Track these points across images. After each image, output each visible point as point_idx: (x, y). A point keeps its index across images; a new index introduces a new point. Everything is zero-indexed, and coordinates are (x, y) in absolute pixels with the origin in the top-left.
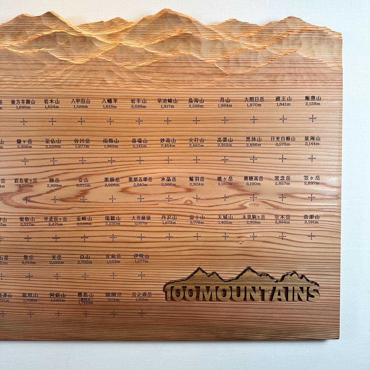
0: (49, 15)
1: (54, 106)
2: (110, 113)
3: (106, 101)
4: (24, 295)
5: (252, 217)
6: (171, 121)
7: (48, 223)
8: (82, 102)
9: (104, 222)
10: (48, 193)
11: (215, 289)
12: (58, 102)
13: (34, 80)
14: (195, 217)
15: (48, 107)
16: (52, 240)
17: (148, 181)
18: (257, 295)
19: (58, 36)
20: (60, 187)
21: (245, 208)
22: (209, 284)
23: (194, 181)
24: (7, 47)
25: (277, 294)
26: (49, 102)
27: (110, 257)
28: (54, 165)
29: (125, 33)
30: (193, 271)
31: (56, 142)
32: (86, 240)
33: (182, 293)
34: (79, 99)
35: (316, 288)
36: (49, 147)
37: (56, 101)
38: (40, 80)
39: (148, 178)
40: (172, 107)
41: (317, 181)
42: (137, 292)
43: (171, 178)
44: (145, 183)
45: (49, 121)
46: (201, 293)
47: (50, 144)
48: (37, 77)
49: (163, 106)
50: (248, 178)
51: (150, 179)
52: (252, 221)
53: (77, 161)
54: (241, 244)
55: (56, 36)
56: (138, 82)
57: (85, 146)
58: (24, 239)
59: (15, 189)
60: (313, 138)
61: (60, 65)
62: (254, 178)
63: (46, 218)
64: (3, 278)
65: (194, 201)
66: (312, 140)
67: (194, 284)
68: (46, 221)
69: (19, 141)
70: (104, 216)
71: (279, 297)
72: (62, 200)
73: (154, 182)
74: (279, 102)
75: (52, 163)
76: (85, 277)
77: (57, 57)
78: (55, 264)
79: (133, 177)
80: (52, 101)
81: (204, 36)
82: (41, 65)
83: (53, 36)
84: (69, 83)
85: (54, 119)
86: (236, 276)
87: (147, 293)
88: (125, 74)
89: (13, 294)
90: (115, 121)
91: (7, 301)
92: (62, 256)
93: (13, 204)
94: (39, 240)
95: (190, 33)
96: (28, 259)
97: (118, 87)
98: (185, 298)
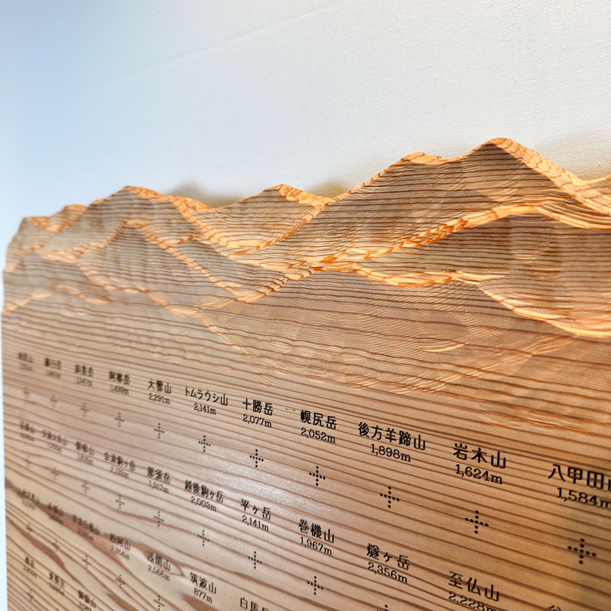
0: (492, 155)
1: (486, 473)
12: (501, 463)
13: (427, 374)
15: (466, 470)
24: (359, 262)
26: (469, 455)
31: (483, 593)
36: (458, 599)
37: (492, 457)
45: (467, 519)
48: (436, 366)
61: (516, 334)
69: (373, 551)
80: (479, 455)
82: (451, 327)
83: (499, 231)
84: (545, 404)
85: (482, 514)
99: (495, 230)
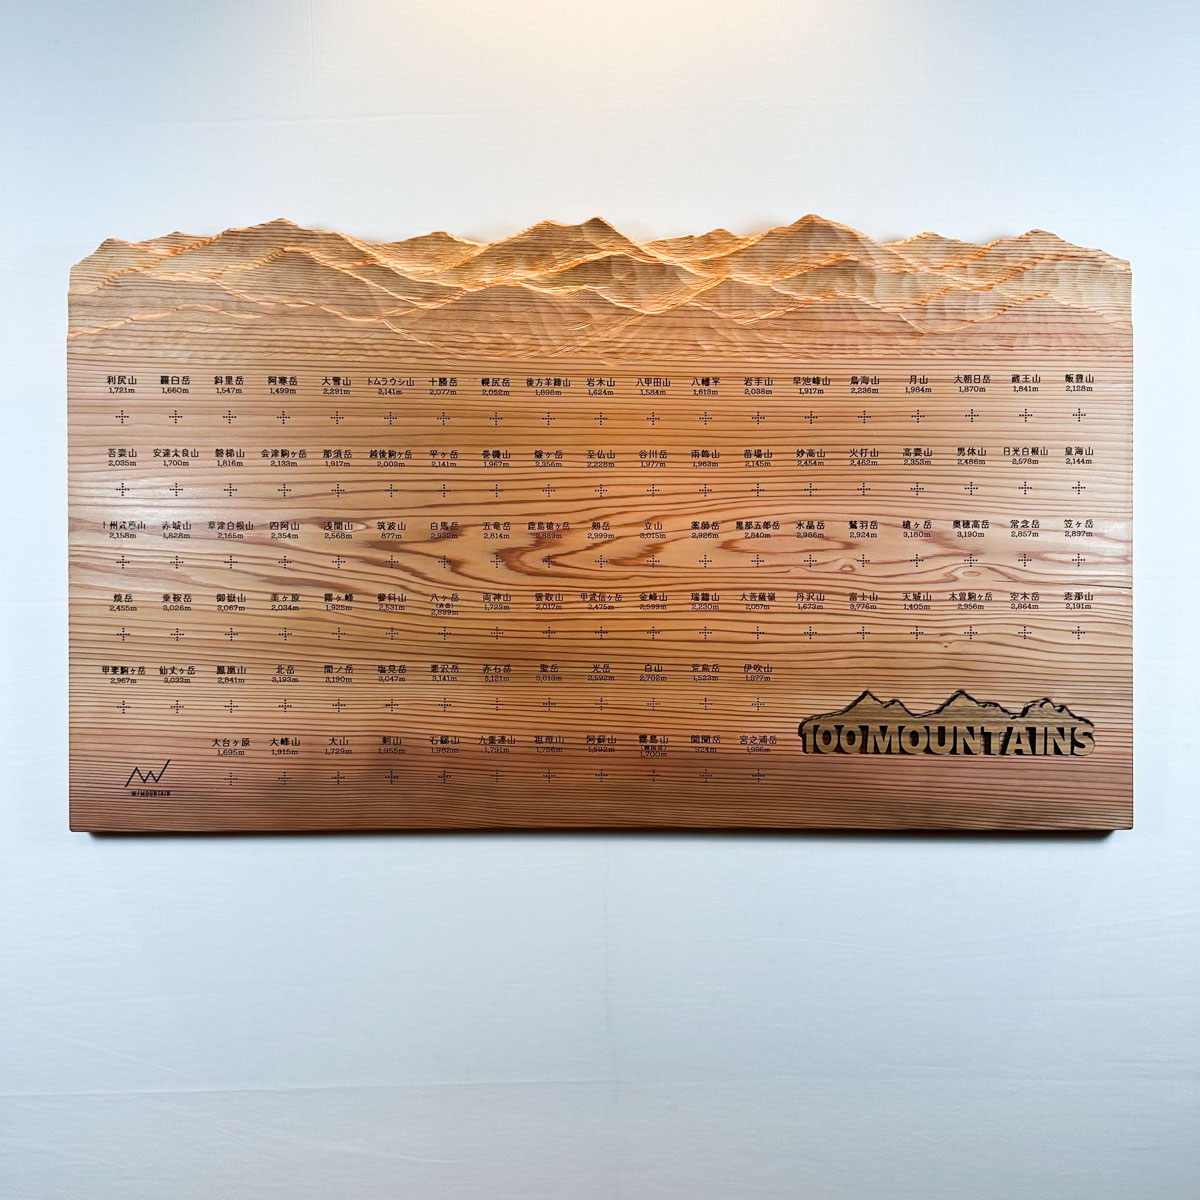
0: (597, 225)
1: (605, 391)
2: (705, 403)
3: (700, 382)
4: (538, 739)
5: (967, 597)
6: (817, 417)
7: (586, 605)
8: (656, 384)
9: (690, 604)
10: (588, 548)
11: (897, 730)
12: (613, 384)
13: (570, 343)
14: (860, 596)
15: (594, 392)
16: (593, 635)
17: (772, 527)
18: (976, 744)
19: (614, 263)
20: (612, 539)
21: (956, 579)
22: (886, 721)
23: (859, 530)
24: (521, 281)
25: (1015, 740)
26: (595, 383)
27: (701, 668)
28: (601, 498)
29: (736, 259)
30: (855, 698)
32: (657, 636)
33: (834, 737)
34: (651, 379)
35: (1089, 729)
36: (593, 465)
37: (608, 382)
38: (580, 343)
39: (772, 523)
40: (821, 391)
41: (1088, 530)
42: (750, 736)
43: (815, 524)
44: (766, 531)
45: (595, 419)
46: (870, 739)
47: (596, 459)
48: (575, 338)
49: (803, 391)
50: (961, 524)
51: (776, 525)
52: (968, 603)
53: (643, 490)
54: (946, 647)
55: (610, 263)
56: (759, 347)
57: (659, 464)
58: (541, 635)
59: (526, 541)
60: (1080, 451)
61: (616, 316)
62: (971, 523)
63: (584, 596)
64: (500, 707)
65: (858, 566)
66: (1077, 454)
67: (857, 721)
68: (584, 602)
69: (539, 454)
70: (690, 593)
71: (1019, 747)
72: (614, 562)
73: (782, 529)
74: (1018, 385)
75: (598, 495)
76: (653, 705)
77: (612, 301)
78: (599, 681)
79: (744, 522)
80: (601, 382)
81: (880, 265)
82: (582, 315)
83: (605, 263)
84: (632, 349)
85: (604, 414)
86: (936, 707)
87: (768, 737)
88: (735, 333)
89: (517, 738)
90: (714, 418)
91: (506, 751)
92: (611, 666)
93: (524, 568)
94: (569, 635)
95: (855, 259)
96: (548, 671)
97: (722, 356)
98: (841, 748)
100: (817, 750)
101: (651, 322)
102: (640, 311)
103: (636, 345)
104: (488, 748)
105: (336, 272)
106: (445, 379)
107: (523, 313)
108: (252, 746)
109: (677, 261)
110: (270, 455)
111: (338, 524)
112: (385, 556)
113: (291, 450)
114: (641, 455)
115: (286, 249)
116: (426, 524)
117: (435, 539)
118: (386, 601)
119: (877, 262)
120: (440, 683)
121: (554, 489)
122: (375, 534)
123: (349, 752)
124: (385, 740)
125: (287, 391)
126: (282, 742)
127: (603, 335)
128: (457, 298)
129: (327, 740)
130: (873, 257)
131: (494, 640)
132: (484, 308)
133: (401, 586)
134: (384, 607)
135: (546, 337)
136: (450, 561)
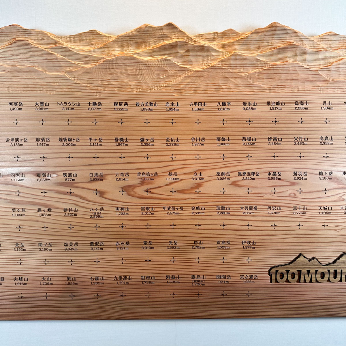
0: (170, 26)
1: (175, 109)
2: (224, 115)
3: (221, 104)
4: (143, 278)
6: (278, 121)
7: (166, 212)
8: (199, 105)
9: (216, 212)
10: (167, 185)
11: (315, 272)
12: (178, 105)
13: (157, 85)
14: (298, 208)
15: (169, 109)
16: (169, 227)
17: (256, 175)
19: (179, 45)
20: (178, 180)
21: (343, 200)
22: (310, 268)
23: (298, 176)
24: (133, 54)
26: (170, 105)
27: (221, 243)
28: (173, 161)
29: (239, 43)
30: (295, 257)
31: (175, 141)
32: (200, 227)
33: (285, 276)
34: (197, 103)
36: (169, 145)
37: (176, 104)
38: (162, 85)
39: (256, 173)
40: (280, 109)
42: (245, 275)
43: (277, 173)
44: (253, 177)
45: (170, 122)
46: (302, 276)
47: (170, 142)
48: (160, 82)
49: (271, 108)
51: (258, 174)
53: (193, 157)
54: (338, 232)
55: (177, 45)
56: (250, 87)
57: (201, 144)
58: (144, 227)
59: (137, 182)
61: (180, 72)
63: (165, 208)
64: (124, 262)
65: (297, 193)
67: (296, 268)
68: (165, 211)
69: (142, 140)
70: (216, 207)
72: (179, 192)
73: (261, 176)
75: (171, 159)
76: (198, 260)
77: (178, 64)
78: (172, 249)
79: (242, 172)
80: (172, 104)
81: (308, 47)
82: (163, 71)
83: (175, 45)
84: (188, 88)
85: (174, 120)
86: (332, 261)
87: (254, 276)
88: (238, 80)
89: (132, 277)
90: (228, 122)
91: (127, 284)
92: (178, 242)
93: (136, 195)
94: (158, 227)
95: (297, 44)
96: (147, 245)
97: (232, 91)
98: (288, 280)
99: (174, 45)
100: (277, 281)
101: (197, 74)
102: (192, 69)
103: (190, 86)
104: (118, 282)
105: (42, 50)
106: (95, 103)
107: (134, 70)
108: (5, 281)
109: (210, 44)
110: (10, 141)
111: (44, 174)
112: (67, 190)
113: (20, 138)
114: (192, 140)
115: (17, 39)
116: (87, 173)
117: (91, 181)
118: (68, 212)
119: (307, 46)
120: (94, 251)
121: (150, 157)
122: (62, 179)
123: (51, 284)
124: (69, 278)
125: (18, 109)
126: (20, 279)
127: (173, 81)
128: (101, 62)
129: (41, 278)
130: (305, 43)
131: (121, 230)
132: (115, 67)
133: (75, 204)
134: (67, 215)
135: (146, 82)
136: (99, 192)
